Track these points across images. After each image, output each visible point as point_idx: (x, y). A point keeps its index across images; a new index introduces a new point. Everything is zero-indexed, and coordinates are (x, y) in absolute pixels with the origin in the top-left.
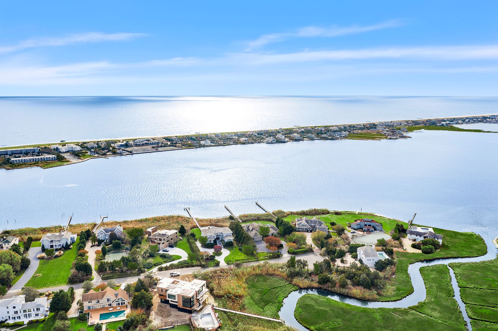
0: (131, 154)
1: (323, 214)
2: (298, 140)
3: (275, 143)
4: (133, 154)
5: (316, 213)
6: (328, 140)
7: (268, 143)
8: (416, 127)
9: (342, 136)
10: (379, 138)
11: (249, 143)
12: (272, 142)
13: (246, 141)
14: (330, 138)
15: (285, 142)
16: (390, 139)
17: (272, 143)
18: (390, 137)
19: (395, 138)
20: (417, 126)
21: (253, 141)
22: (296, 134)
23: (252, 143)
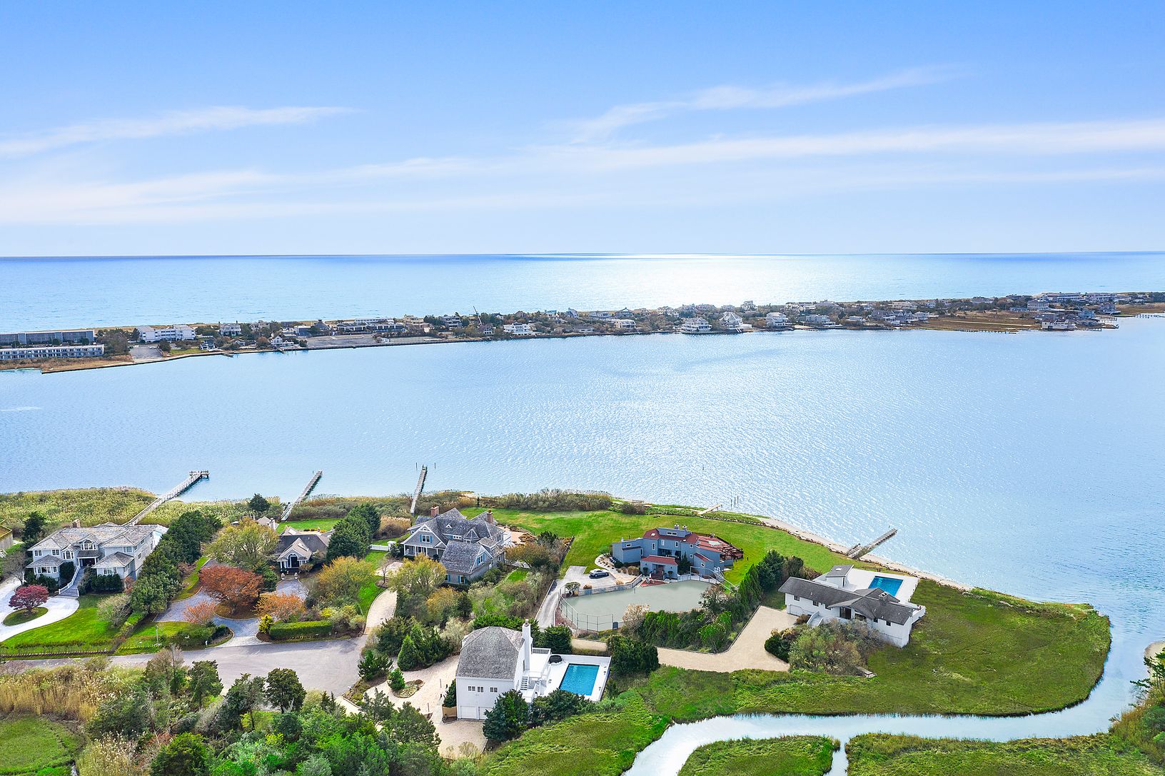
0: (304, 349)
1: (582, 509)
2: (775, 327)
3: (708, 334)
4: (308, 349)
5: (559, 504)
6: (865, 329)
7: (689, 333)
8: (1153, 307)
9: (909, 321)
10: (1012, 326)
11: (634, 332)
12: (698, 330)
13: (628, 326)
14: (868, 324)
15: (735, 332)
16: (1050, 329)
17: (697, 333)
18: (1048, 324)
19: (1065, 326)
20: (1156, 304)
21: (649, 328)
22: (777, 314)
23: (643, 333)
